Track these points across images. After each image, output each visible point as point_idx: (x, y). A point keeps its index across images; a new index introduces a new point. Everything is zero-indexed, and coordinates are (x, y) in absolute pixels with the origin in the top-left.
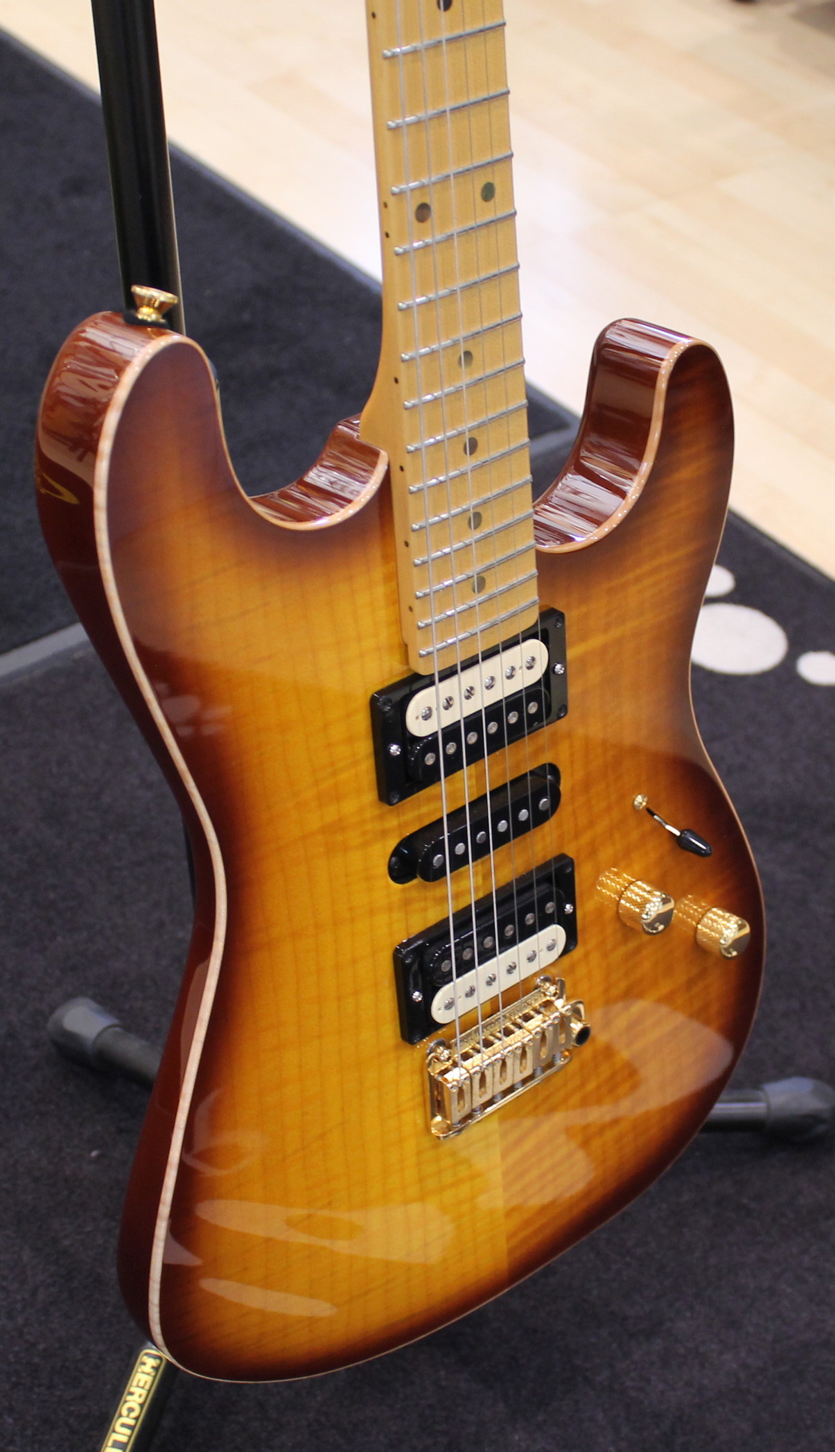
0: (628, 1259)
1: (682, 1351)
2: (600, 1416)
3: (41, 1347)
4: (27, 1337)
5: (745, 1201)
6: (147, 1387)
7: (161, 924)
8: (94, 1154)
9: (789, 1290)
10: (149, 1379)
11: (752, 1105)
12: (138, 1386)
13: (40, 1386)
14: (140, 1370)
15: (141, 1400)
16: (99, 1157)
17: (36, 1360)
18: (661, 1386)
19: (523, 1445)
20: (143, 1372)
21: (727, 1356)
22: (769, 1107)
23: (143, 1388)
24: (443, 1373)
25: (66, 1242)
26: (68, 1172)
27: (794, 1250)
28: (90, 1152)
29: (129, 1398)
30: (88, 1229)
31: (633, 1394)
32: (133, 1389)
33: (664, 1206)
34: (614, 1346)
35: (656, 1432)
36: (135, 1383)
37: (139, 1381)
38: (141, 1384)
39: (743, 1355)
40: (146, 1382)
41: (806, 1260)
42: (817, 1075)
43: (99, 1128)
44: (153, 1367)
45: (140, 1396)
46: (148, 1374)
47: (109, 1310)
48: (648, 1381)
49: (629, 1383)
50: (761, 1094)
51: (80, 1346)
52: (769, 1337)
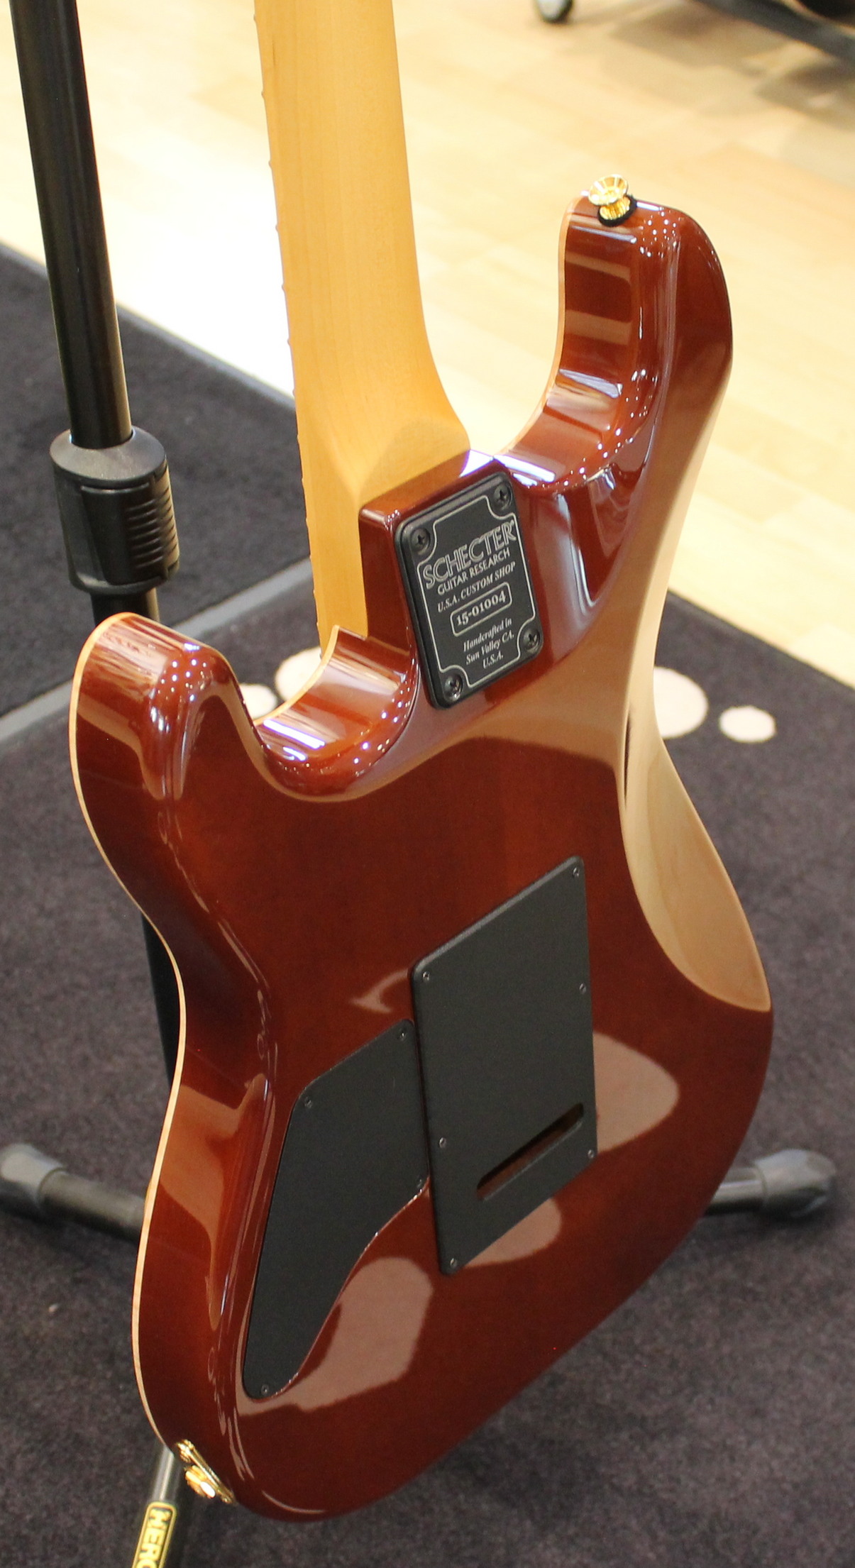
0: (638, 1357)
1: (707, 1445)
2: (633, 1523)
3: (28, 1517)
4: (11, 1509)
5: (750, 1284)
6: (161, 1541)
7: (86, 1059)
8: (52, 1308)
9: (810, 1372)
10: (161, 1533)
11: (747, 1183)
12: (150, 1542)
13: (33, 1558)
14: (149, 1525)
15: (156, 1557)
16: (57, 1313)
17: (25, 1532)
18: (692, 1484)
19: (558, 1561)
20: (153, 1527)
21: (756, 1447)
22: (764, 1184)
23: (156, 1543)
24: (462, 1497)
25: (37, 1405)
26: (27, 1331)
27: (809, 1330)
28: (48, 1306)
29: (142, 1555)
30: (59, 1388)
31: (665, 1496)
32: (145, 1546)
33: (667, 1299)
34: (637, 1448)
35: (695, 1533)
36: (146, 1539)
37: (150, 1537)
38: (154, 1540)
39: (772, 1442)
40: (158, 1538)
41: (823, 1339)
42: (806, 1147)
43: (53, 1280)
44: (164, 1521)
45: (154, 1552)
46: (160, 1528)
47: (95, 1470)
48: (678, 1481)
49: (658, 1486)
50: (754, 1171)
51: (71, 1511)
52: (797, 1422)
